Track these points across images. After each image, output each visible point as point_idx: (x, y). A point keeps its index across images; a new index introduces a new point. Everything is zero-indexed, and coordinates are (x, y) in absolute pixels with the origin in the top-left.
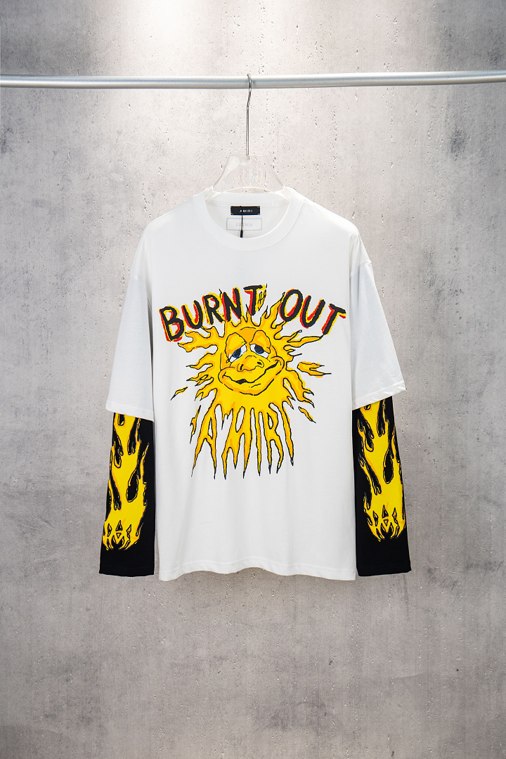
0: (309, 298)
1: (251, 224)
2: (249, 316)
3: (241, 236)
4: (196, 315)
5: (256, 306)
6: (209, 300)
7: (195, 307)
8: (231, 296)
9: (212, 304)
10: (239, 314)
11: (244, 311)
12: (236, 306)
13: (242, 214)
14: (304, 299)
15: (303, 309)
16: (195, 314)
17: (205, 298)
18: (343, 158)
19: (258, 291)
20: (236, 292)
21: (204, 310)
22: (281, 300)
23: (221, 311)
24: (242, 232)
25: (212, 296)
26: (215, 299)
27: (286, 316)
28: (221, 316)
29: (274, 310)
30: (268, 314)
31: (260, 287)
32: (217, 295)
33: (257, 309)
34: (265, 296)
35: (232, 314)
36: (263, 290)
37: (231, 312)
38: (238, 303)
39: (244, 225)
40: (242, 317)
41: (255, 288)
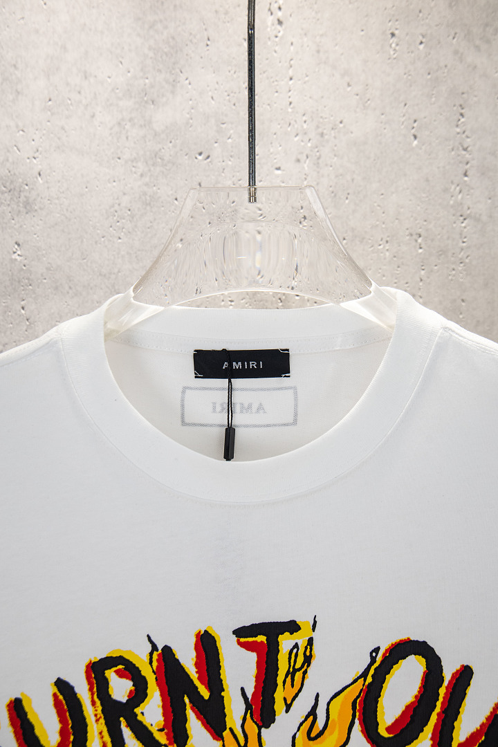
0: (465, 675)
1: (260, 408)
2: (251, 728)
3: (229, 454)
4: (63, 733)
5: (279, 695)
6: (111, 674)
7: (57, 704)
8: (188, 658)
9: (120, 688)
10: (215, 722)
11: (235, 710)
12: (205, 693)
13: (231, 374)
14: (447, 675)
15: (445, 710)
16: (58, 726)
17: (96, 671)
18: (484, 218)
19: (286, 642)
20: (206, 644)
21: (91, 711)
22: (364, 675)
23: (152, 712)
24: (230, 433)
25: (120, 660)
26: (130, 670)
27: (382, 731)
28: (154, 730)
29: (341, 710)
30: (320, 723)
31: (293, 627)
32: (140, 656)
33: (279, 706)
34: (308, 660)
35: (194, 725)
36: (300, 638)
37: (190, 714)
38: (216, 685)
39: (237, 408)
40: (226, 734)
41: (274, 630)
